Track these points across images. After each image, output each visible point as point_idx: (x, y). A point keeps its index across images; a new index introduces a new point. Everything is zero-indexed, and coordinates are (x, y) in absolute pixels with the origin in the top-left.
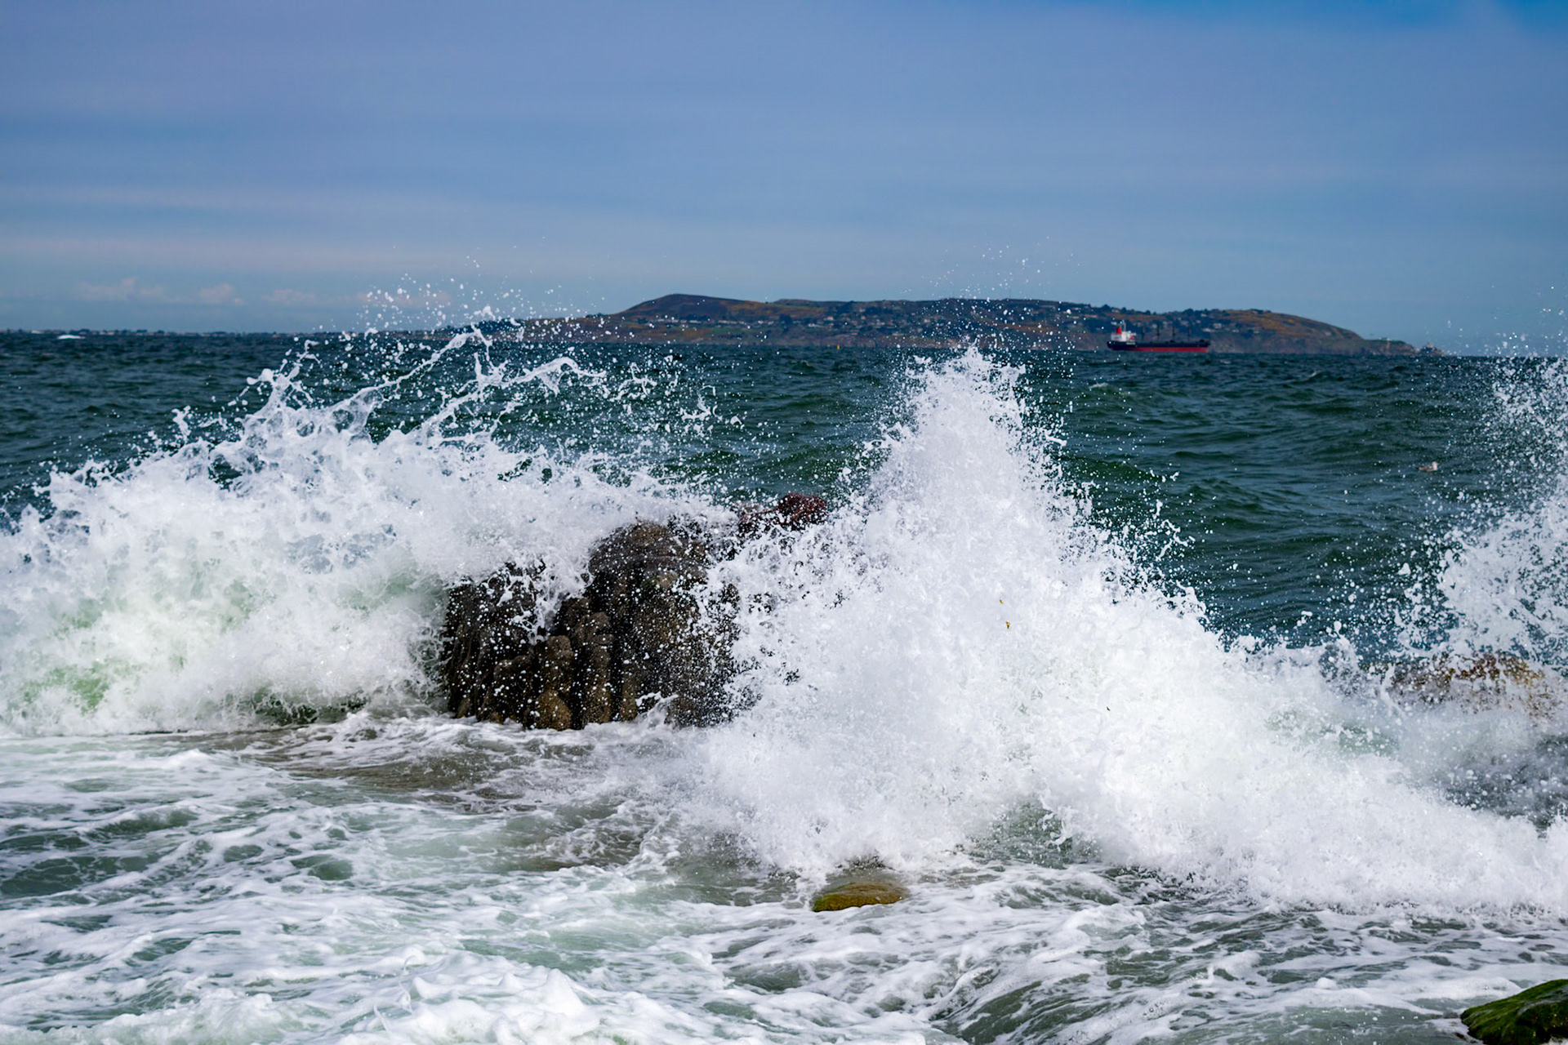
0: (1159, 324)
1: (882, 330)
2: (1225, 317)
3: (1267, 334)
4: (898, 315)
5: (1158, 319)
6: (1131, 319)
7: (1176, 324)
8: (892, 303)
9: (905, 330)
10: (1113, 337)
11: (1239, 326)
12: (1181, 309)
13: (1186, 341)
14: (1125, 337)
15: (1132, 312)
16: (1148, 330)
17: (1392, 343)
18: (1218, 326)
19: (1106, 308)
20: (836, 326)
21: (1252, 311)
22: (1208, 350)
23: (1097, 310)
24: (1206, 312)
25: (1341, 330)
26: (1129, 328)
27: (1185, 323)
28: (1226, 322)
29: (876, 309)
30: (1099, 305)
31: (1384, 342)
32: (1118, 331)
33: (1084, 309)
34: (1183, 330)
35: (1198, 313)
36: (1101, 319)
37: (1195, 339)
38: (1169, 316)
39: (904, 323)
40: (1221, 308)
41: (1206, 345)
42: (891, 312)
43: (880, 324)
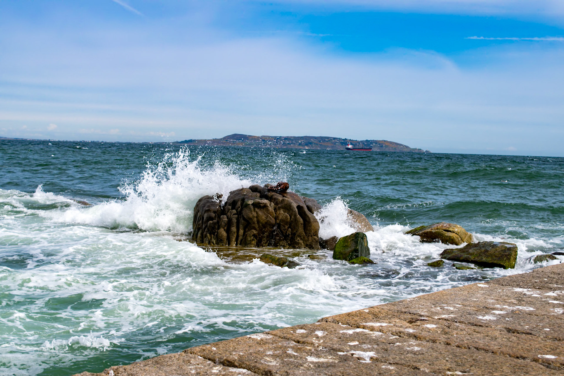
0: (359, 143)
1: (288, 144)
2: (376, 142)
3: (386, 146)
4: (292, 140)
5: (359, 142)
6: (352, 142)
7: (364, 144)
8: (291, 137)
9: (294, 144)
10: (347, 147)
11: (379, 144)
12: (365, 140)
13: (366, 148)
14: (350, 146)
15: (352, 140)
16: (356, 145)
17: (418, 149)
18: (374, 144)
19: (346, 139)
20: (277, 143)
21: (383, 141)
22: (371, 150)
23: (343, 140)
24: (371, 140)
25: (405, 146)
26: (351, 144)
27: (366, 143)
28: (376, 143)
29: (286, 138)
30: (344, 138)
31: (416, 149)
32: (348, 145)
33: (340, 139)
34: (365, 145)
35: (369, 141)
36: (344, 142)
37: (368, 147)
38: (362, 141)
39: (294, 142)
40: (375, 140)
41: (371, 149)
42: (291, 139)
43: (288, 142)
